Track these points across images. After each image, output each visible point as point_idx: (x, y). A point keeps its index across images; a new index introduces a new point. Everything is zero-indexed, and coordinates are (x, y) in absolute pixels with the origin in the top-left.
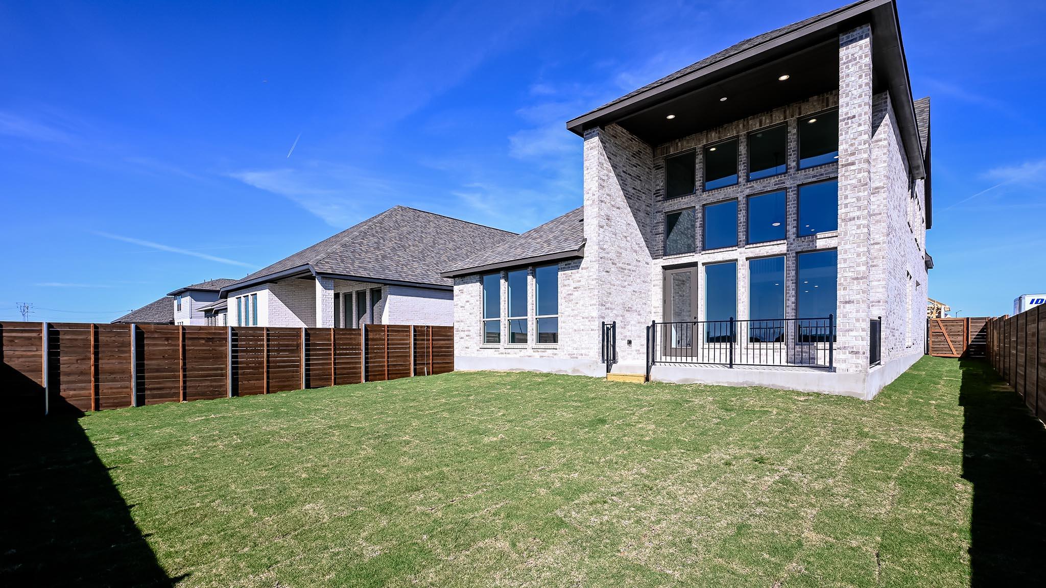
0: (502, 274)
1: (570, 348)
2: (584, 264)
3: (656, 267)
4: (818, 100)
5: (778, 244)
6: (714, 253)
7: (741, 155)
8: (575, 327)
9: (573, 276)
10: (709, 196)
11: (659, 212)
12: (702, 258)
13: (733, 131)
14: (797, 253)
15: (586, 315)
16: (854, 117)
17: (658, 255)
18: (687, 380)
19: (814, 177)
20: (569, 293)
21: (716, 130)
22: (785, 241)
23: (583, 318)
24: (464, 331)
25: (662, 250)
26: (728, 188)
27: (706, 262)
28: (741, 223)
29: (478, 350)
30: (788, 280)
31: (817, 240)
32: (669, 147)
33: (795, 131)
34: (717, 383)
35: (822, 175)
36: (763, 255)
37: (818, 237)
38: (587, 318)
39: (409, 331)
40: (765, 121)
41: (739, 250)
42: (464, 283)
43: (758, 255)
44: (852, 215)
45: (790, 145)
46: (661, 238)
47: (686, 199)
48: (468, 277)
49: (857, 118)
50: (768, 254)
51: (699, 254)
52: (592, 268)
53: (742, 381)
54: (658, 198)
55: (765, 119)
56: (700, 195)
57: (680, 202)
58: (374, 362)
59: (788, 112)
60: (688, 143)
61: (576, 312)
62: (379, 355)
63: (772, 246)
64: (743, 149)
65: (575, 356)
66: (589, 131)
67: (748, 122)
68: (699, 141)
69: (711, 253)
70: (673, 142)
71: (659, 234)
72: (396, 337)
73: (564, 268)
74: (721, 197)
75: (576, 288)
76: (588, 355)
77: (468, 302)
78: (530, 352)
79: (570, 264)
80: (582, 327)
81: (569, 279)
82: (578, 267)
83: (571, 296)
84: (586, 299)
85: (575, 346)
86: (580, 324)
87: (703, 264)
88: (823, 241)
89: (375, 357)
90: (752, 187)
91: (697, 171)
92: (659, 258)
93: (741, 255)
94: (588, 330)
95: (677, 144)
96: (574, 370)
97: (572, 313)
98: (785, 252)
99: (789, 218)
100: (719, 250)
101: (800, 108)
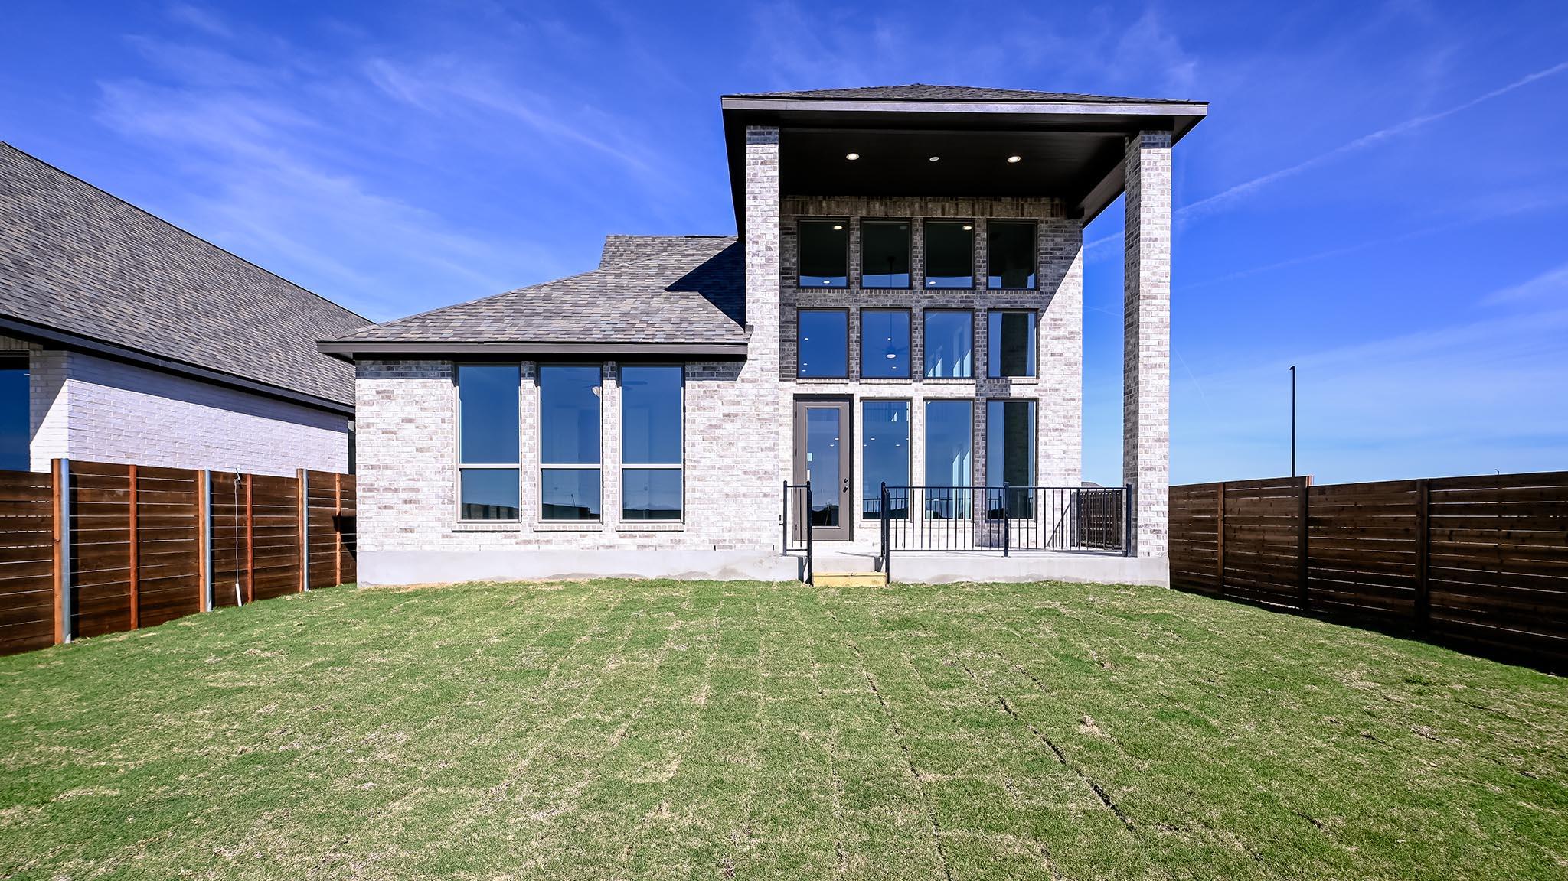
0: (526, 367)
1: (713, 529)
2: (747, 370)
3: (785, 394)
4: (1013, 205)
5: (965, 384)
6: (878, 384)
7: (916, 248)
8: (727, 490)
9: (723, 392)
10: (871, 296)
11: (790, 305)
12: (860, 390)
13: (905, 210)
14: (988, 399)
15: (752, 467)
16: (1156, 240)
17: (788, 376)
18: (944, 577)
19: (1007, 302)
20: (713, 423)
21: (881, 199)
22: (975, 381)
23: (745, 473)
24: (396, 490)
25: (794, 367)
26: (900, 291)
27: (868, 396)
28: (917, 346)
29: (445, 536)
30: (978, 435)
31: (1011, 386)
32: (807, 204)
33: (985, 235)
34: (991, 579)
35: (1016, 302)
36: (946, 396)
37: (1013, 382)
38: (754, 473)
39: (194, 487)
40: (949, 211)
41: (915, 385)
42: (397, 376)
43: (940, 396)
44: (1154, 361)
45: (979, 253)
46: (793, 347)
47: (834, 295)
48: (411, 363)
49: (1158, 242)
50: (953, 396)
51: (855, 383)
52: (767, 381)
53: (1024, 575)
54: (788, 281)
55: (949, 208)
56: (858, 292)
57: (825, 296)
58: (95, 578)
59: (977, 207)
60: (838, 206)
61: (728, 461)
62: (108, 553)
63: (957, 386)
64: (918, 240)
65: (727, 544)
66: (759, 129)
67: (926, 204)
68: (856, 208)
69: (875, 384)
70: (814, 198)
71: (790, 341)
72: (160, 498)
73: (700, 375)
74: (889, 303)
75: (728, 415)
76: (757, 542)
77: (410, 421)
78: (609, 536)
79: (714, 368)
80: (743, 490)
81: (711, 397)
82: (733, 376)
83: (717, 431)
84: (752, 438)
85: (727, 524)
86: (739, 484)
87: (862, 399)
88: (1019, 389)
89: (98, 562)
90: (932, 297)
91: (851, 254)
92: (790, 380)
93: (916, 391)
94: (757, 496)
95: (821, 202)
96: (725, 571)
97: (719, 463)
98: (974, 396)
99: (978, 351)
100: (886, 381)
101: (991, 207)
